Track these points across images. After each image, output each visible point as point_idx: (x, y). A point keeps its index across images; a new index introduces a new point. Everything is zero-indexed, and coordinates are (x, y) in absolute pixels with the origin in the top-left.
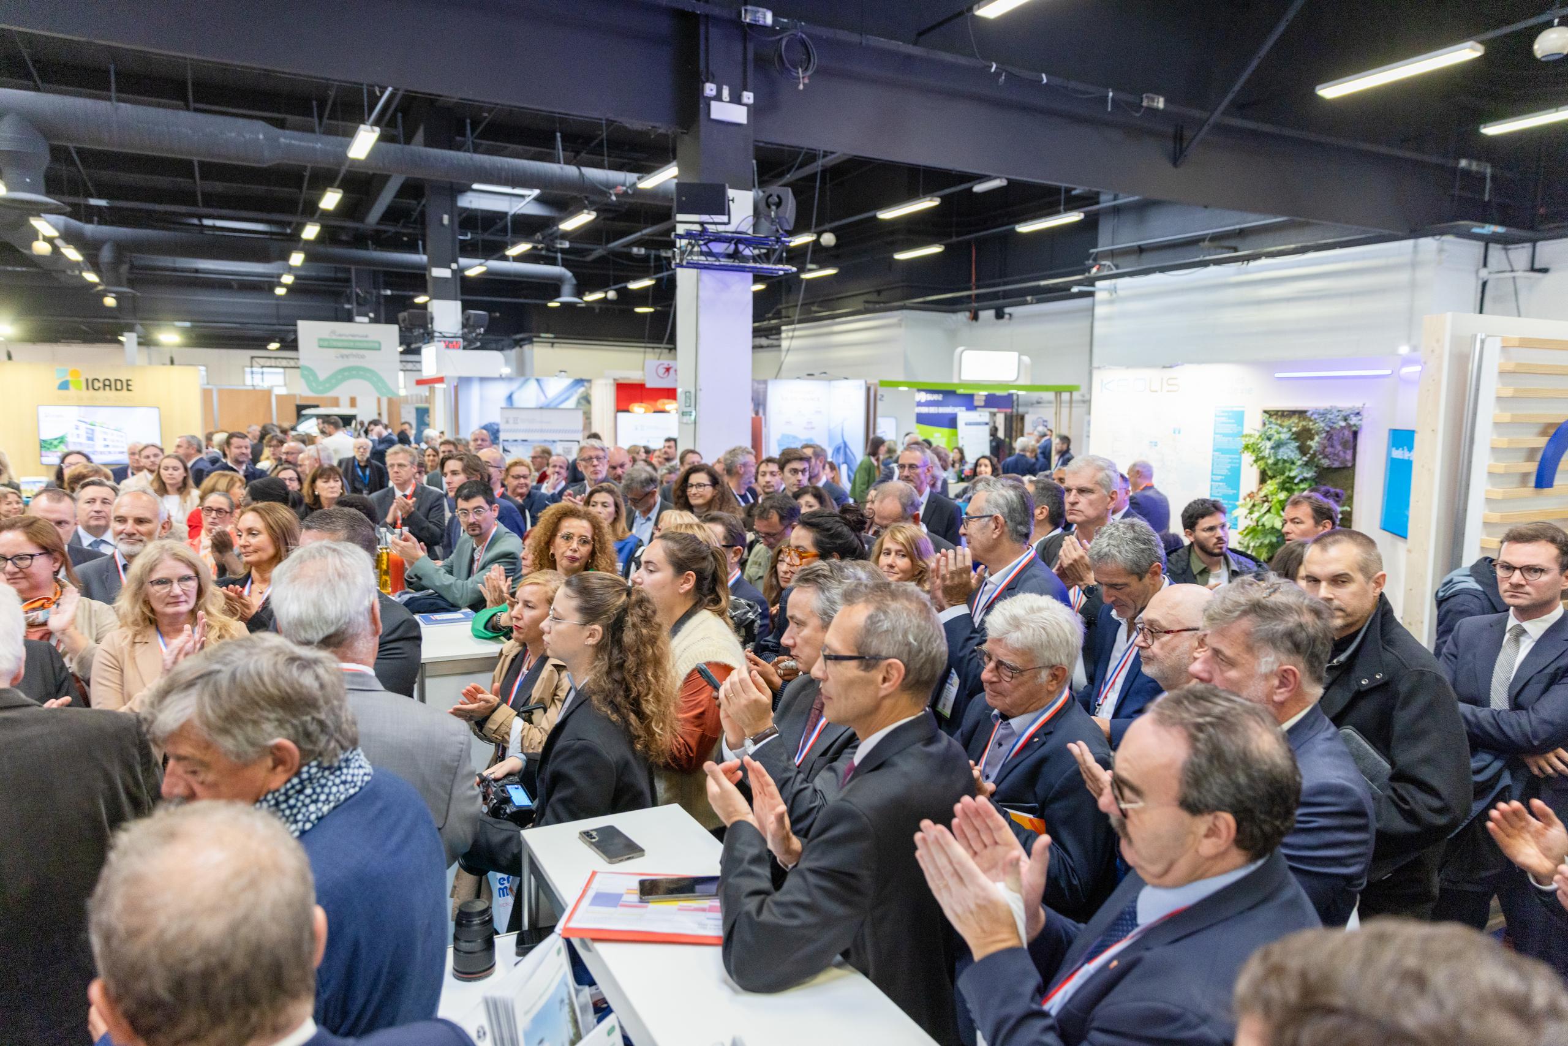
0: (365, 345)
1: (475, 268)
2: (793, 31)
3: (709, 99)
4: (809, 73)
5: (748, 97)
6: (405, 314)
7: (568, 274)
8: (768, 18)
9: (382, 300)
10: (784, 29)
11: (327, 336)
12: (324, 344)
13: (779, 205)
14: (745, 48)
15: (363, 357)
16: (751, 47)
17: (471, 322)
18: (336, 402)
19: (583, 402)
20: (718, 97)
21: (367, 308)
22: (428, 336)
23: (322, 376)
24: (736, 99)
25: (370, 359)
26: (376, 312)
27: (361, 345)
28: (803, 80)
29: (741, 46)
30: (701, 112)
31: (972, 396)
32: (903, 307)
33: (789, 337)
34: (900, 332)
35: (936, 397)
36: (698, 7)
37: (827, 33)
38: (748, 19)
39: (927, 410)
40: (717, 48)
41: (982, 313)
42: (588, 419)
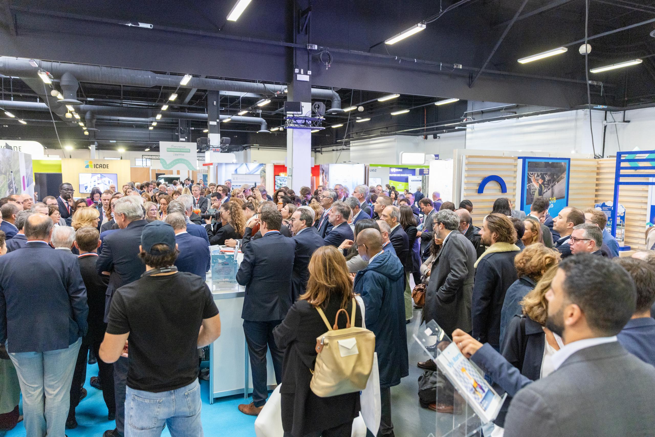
0: (184, 150)
1: (227, 119)
2: (325, 51)
3: (296, 74)
4: (330, 64)
5: (310, 72)
6: (199, 139)
7: (264, 121)
8: (316, 47)
9: (191, 132)
10: (321, 50)
11: (170, 147)
12: (169, 150)
14: (309, 57)
15: (183, 155)
16: (311, 56)
17: (224, 142)
18: (171, 173)
19: (263, 172)
20: (300, 73)
21: (184, 135)
22: (208, 147)
23: (168, 162)
24: (306, 73)
25: (186, 156)
26: (188, 137)
27: (183, 150)
28: (328, 66)
29: (307, 56)
30: (294, 79)
31: (414, 170)
32: (396, 134)
33: (353, 146)
34: (395, 144)
35: (400, 170)
36: (293, 45)
37: (336, 50)
38: (309, 48)
39: (395, 175)
40: (299, 57)
41: (429, 136)
42: (265, 178)
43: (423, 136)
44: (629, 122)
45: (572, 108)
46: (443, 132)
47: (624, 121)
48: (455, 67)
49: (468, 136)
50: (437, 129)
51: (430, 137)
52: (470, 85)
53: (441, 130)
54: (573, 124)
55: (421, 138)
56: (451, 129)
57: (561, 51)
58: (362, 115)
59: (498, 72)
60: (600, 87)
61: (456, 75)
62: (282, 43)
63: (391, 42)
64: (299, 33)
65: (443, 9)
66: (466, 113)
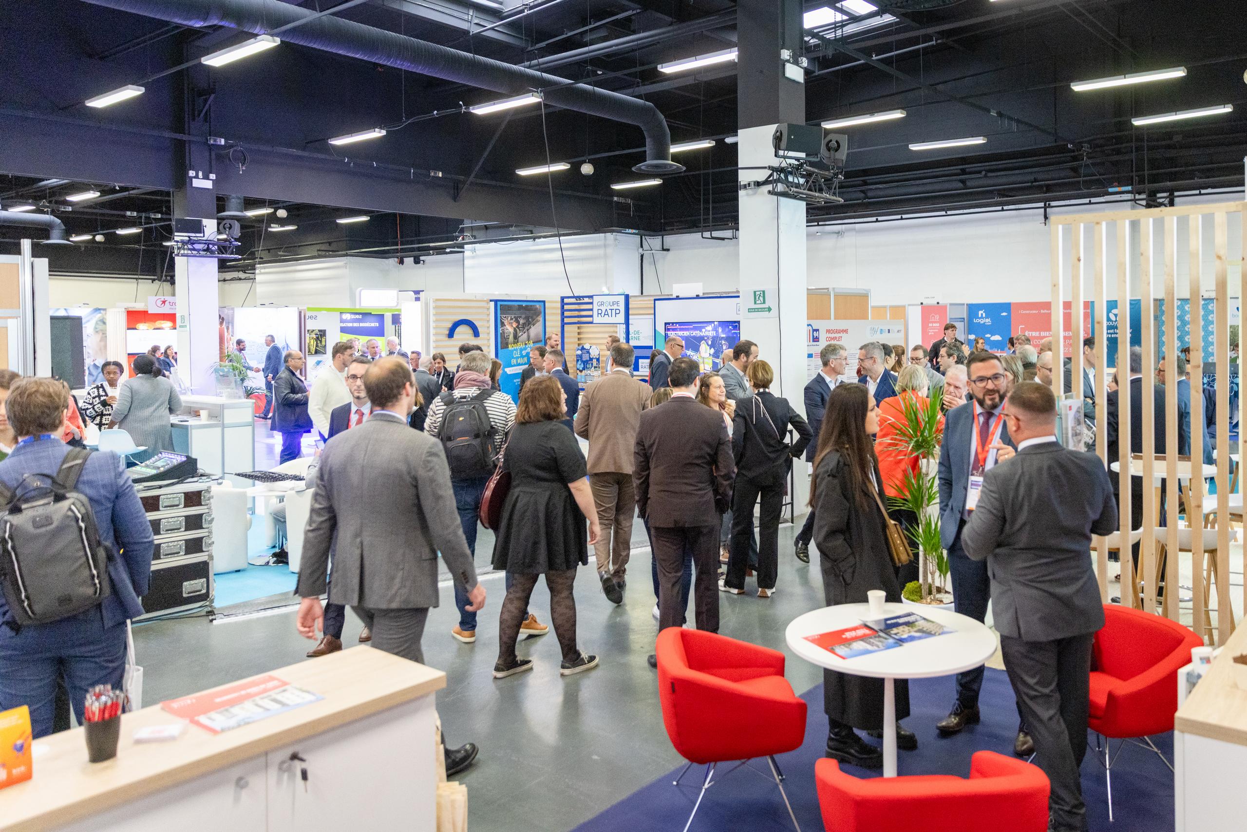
2: (236, 147)
3: (191, 178)
4: (245, 165)
5: (213, 176)
7: (59, 221)
8: (223, 142)
10: (231, 146)
13: (230, 228)
14: (210, 154)
16: (213, 154)
19: (101, 324)
20: (197, 177)
24: (206, 177)
28: (242, 169)
29: (207, 154)
30: (188, 184)
31: (382, 316)
32: (347, 255)
33: (261, 273)
34: (346, 271)
35: (357, 316)
36: (185, 137)
37: (254, 147)
38: (212, 142)
39: (350, 325)
40: (195, 154)
41: (405, 260)
42: (104, 334)
43: (396, 259)
44: (668, 250)
45: (596, 231)
46: (429, 255)
47: (663, 250)
48: (432, 174)
49: (467, 262)
50: (419, 249)
51: (409, 261)
52: (455, 198)
53: (426, 251)
54: (601, 252)
55: (393, 261)
56: (440, 251)
57: (561, 167)
58: (282, 222)
59: (493, 183)
60: (629, 204)
61: (436, 183)
62: (167, 134)
63: (339, 142)
64: (194, 120)
65: (407, 119)
66: (463, 228)
